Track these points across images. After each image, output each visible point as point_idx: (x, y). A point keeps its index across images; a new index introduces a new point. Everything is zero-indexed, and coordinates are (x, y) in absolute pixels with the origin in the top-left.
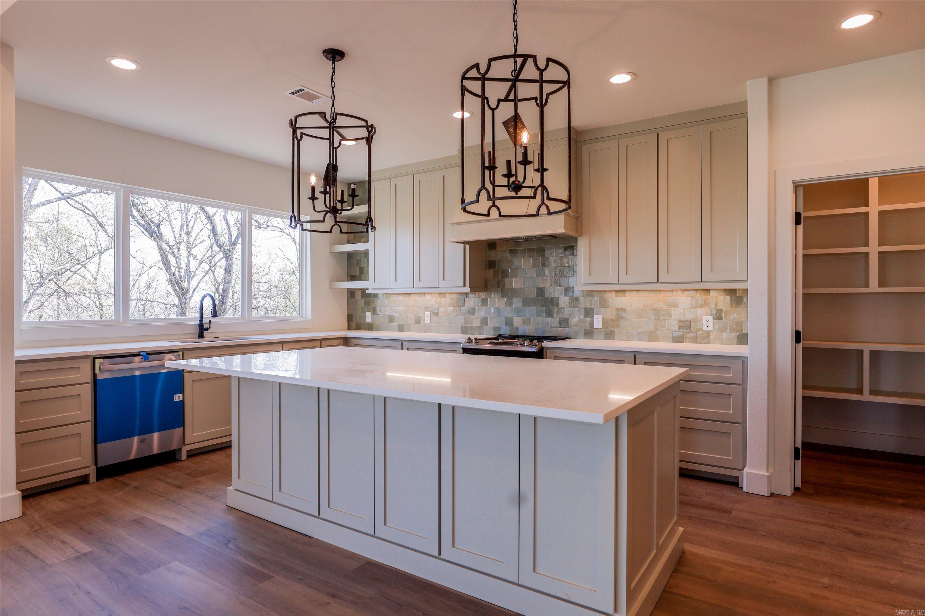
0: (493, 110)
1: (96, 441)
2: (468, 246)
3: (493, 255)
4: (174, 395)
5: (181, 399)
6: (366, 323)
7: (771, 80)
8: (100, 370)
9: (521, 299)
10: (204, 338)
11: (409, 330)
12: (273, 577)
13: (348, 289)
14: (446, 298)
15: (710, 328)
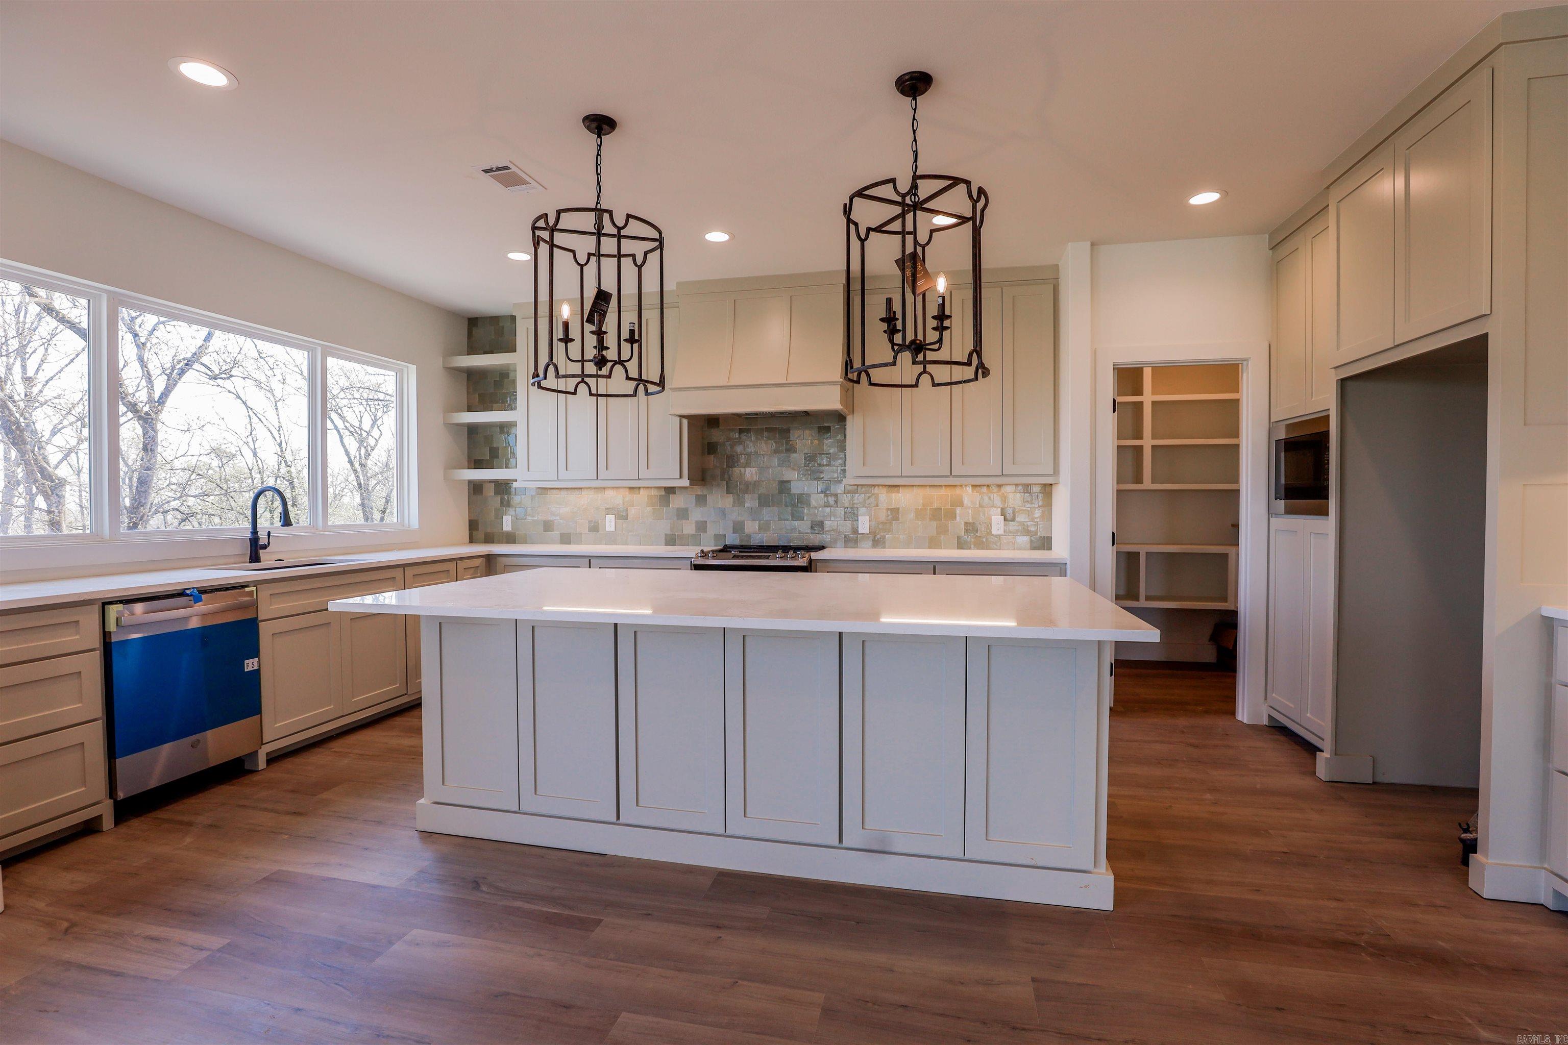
0: (862, 241)
1: (112, 754)
2: (685, 422)
3: (717, 435)
4: (245, 661)
5: (256, 667)
6: (503, 533)
7: (1092, 245)
8: (117, 625)
9: (756, 496)
10: (260, 562)
11: (579, 542)
12: (601, 921)
13: (470, 482)
14: (640, 494)
15: (1001, 532)
